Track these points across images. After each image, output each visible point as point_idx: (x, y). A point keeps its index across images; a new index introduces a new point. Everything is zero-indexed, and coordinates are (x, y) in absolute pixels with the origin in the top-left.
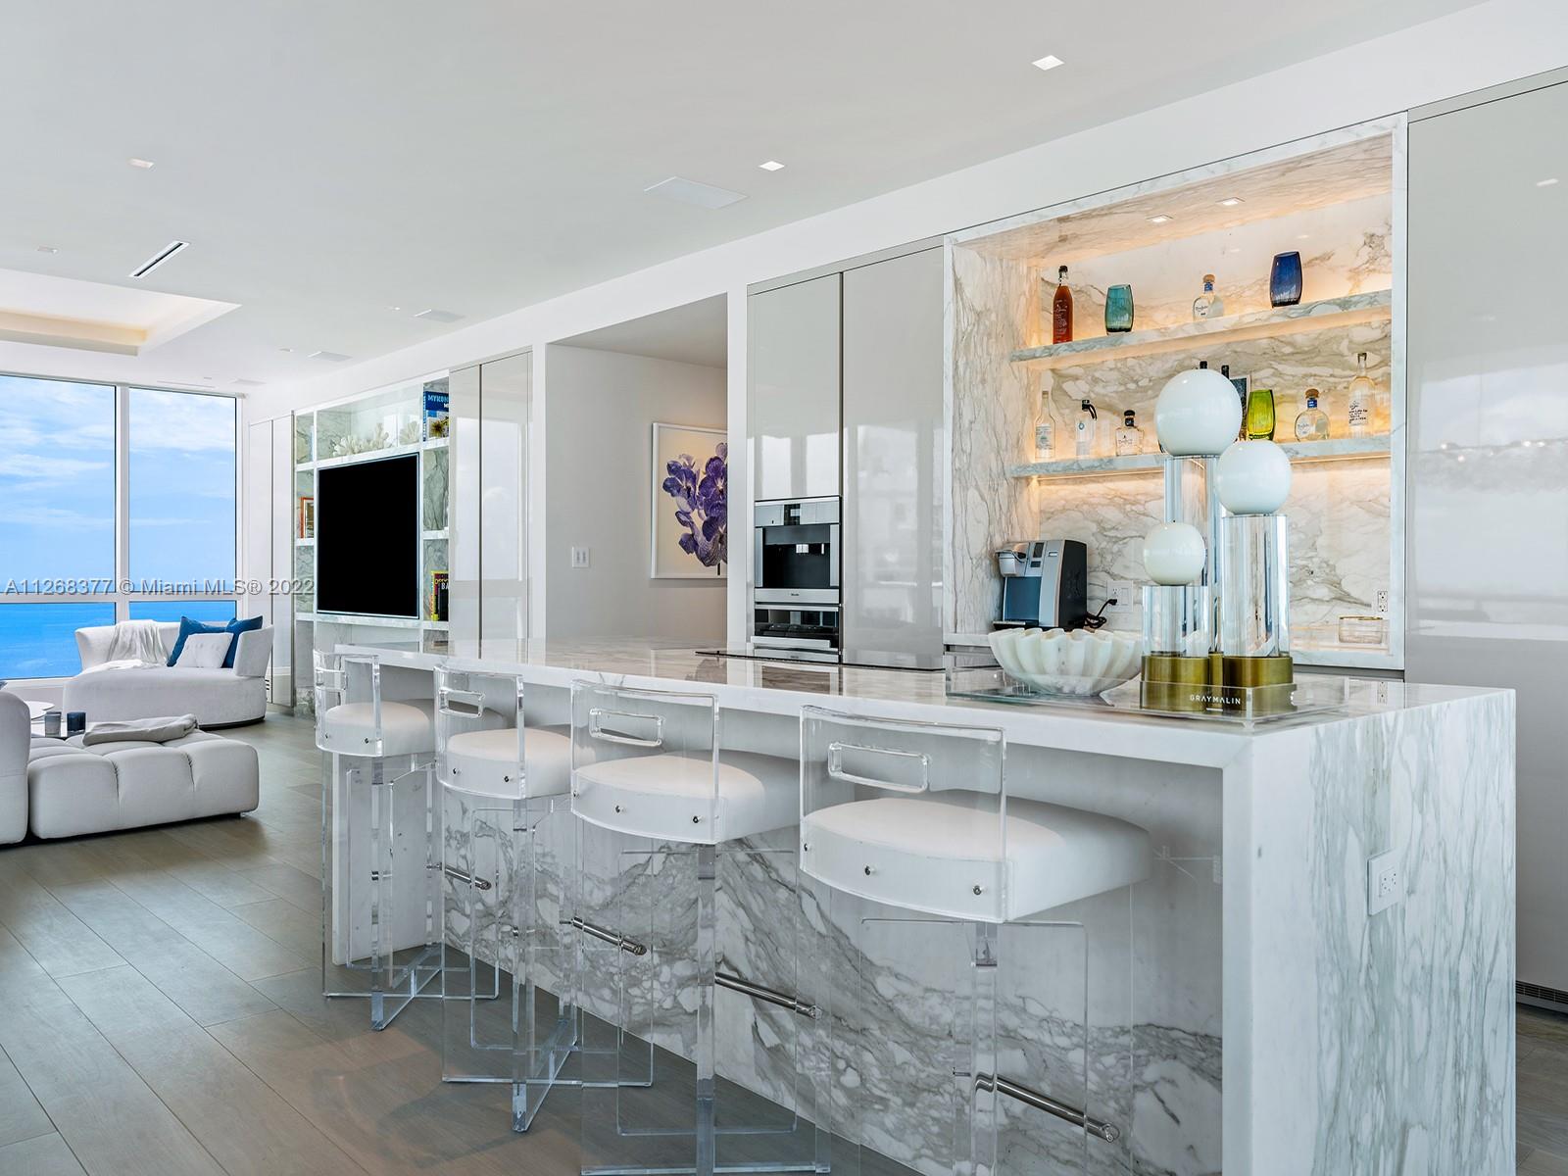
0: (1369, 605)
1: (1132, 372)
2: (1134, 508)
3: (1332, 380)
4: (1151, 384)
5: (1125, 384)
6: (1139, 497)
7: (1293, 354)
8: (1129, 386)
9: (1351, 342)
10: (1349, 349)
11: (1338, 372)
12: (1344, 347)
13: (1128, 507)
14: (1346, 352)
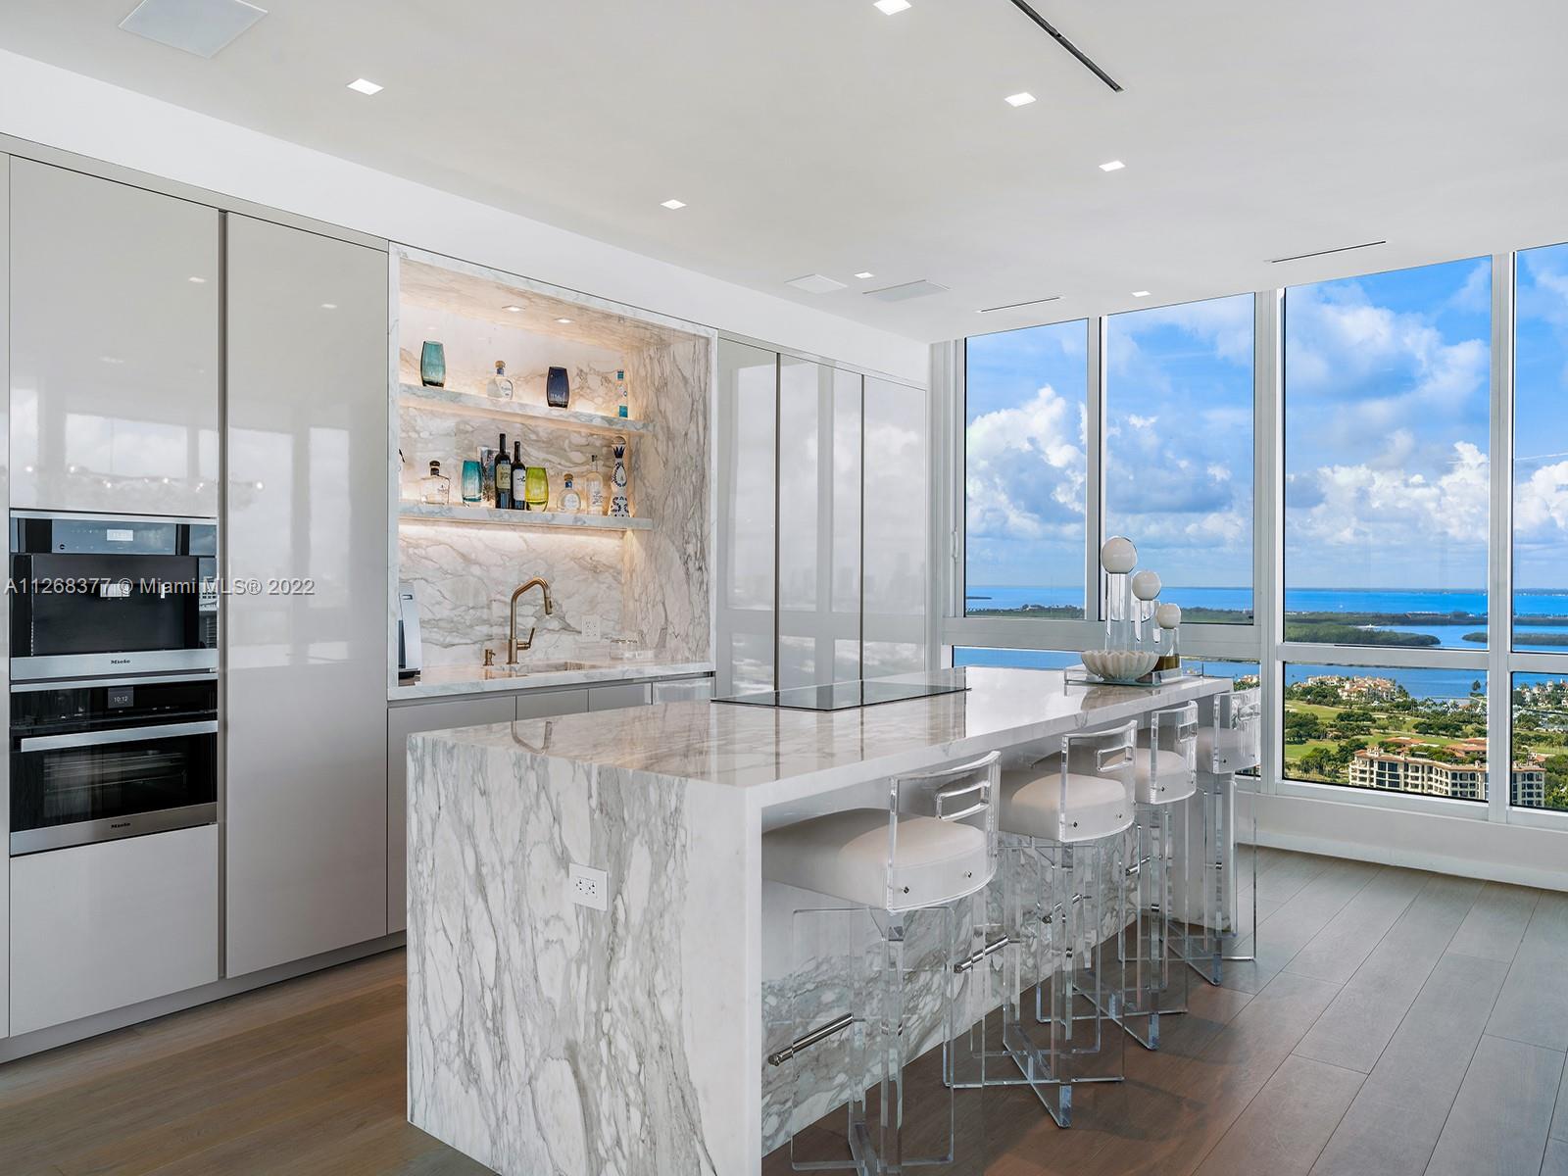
0: (580, 633)
1: (413, 422)
2: (416, 551)
3: (559, 466)
4: (431, 437)
5: (408, 432)
6: (420, 541)
7: (537, 441)
8: (410, 434)
9: (570, 442)
10: (570, 447)
11: (563, 462)
12: (566, 444)
13: (411, 551)
14: (567, 448)
